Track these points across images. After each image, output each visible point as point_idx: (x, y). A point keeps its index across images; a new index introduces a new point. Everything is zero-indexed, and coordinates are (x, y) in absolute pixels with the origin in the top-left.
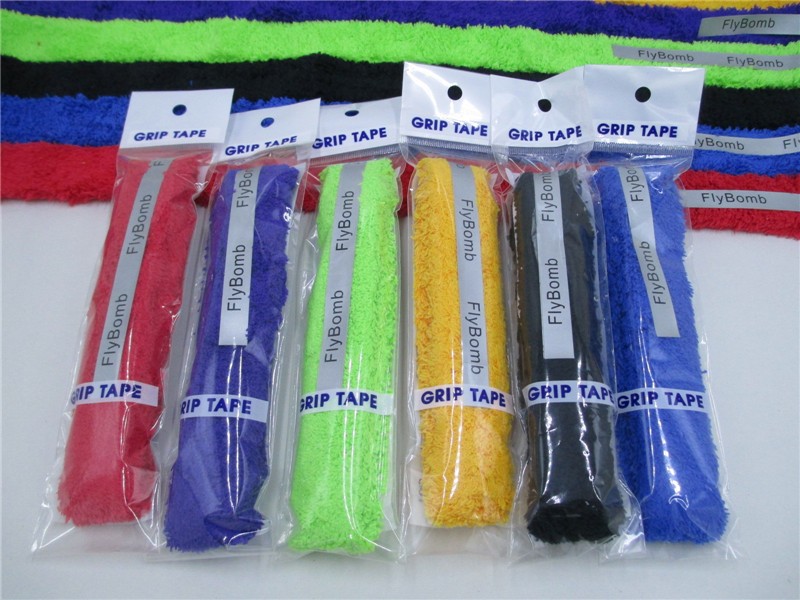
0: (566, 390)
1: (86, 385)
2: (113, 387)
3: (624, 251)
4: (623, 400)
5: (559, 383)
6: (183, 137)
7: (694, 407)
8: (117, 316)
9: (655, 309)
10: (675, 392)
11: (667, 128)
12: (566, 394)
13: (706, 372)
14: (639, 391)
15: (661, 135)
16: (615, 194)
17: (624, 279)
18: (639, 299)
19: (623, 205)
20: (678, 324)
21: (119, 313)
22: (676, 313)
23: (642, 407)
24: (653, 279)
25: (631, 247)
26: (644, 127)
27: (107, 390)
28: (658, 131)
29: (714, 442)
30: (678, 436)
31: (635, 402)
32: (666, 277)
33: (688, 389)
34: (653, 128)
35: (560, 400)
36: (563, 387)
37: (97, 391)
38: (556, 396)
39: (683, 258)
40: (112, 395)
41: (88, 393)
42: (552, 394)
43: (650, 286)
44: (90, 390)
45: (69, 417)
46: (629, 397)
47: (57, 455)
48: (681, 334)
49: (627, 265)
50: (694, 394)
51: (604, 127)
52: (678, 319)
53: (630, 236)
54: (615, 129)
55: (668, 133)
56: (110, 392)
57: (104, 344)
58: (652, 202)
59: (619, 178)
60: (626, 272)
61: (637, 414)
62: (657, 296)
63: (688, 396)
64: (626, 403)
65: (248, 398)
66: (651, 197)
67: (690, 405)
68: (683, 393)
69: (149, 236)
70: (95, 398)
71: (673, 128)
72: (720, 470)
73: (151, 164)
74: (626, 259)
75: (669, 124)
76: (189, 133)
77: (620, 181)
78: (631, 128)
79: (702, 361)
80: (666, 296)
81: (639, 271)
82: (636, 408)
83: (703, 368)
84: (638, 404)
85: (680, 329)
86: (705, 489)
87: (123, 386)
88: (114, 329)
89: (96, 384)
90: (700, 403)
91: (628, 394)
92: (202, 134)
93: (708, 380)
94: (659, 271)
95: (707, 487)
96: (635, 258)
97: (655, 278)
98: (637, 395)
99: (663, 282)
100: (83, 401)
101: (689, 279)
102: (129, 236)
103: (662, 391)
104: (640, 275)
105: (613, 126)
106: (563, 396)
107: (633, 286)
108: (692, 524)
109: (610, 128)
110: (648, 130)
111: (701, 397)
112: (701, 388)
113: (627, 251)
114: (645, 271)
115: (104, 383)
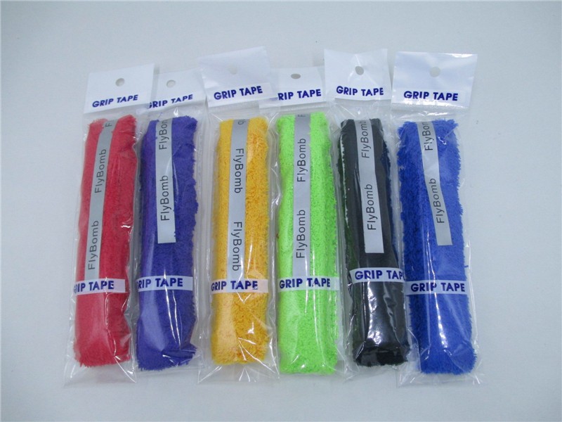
0: (379, 273)
1: (81, 282)
2: (96, 283)
3: (418, 186)
4: (415, 286)
5: (375, 269)
6: (123, 102)
7: (459, 291)
8: (94, 236)
9: (437, 226)
10: (447, 282)
11: (451, 94)
12: (380, 276)
13: (467, 266)
14: (425, 282)
15: (447, 99)
16: (414, 144)
17: (418, 205)
18: (427, 220)
19: (420, 153)
20: (452, 236)
21: (95, 234)
22: (451, 228)
23: (426, 292)
24: (437, 206)
25: (424, 183)
26: (436, 94)
27: (93, 285)
28: (445, 96)
29: (470, 312)
30: (448, 311)
31: (422, 289)
32: (446, 204)
33: (456, 280)
34: (442, 94)
35: (376, 280)
36: (377, 271)
37: (88, 286)
38: (373, 277)
39: (458, 187)
40: (96, 289)
41: (82, 288)
42: (371, 276)
43: (434, 210)
44: (83, 286)
45: (74, 302)
46: (419, 284)
47: (70, 325)
48: (453, 242)
49: (420, 196)
50: (459, 282)
51: (408, 94)
52: (451, 232)
53: (423, 175)
54: (416, 95)
55: (452, 98)
56: (95, 287)
57: (88, 255)
58: (438, 150)
59: (417, 132)
60: (420, 200)
61: (423, 296)
62: (439, 217)
63: (455, 284)
64: (417, 289)
65: (180, 277)
66: (438, 147)
67: (456, 290)
68: (452, 283)
69: (107, 179)
70: (87, 291)
71: (455, 94)
72: (473, 330)
73: (104, 126)
74: (420, 191)
75: (452, 92)
76: (127, 98)
77: (418, 135)
78: (426, 94)
79: (466, 259)
80: (445, 217)
81: (428, 200)
82: (422, 293)
83: (465, 264)
84: (424, 290)
85: (452, 239)
86: (462, 343)
87: (102, 282)
88: (93, 245)
89: (86, 282)
90: (462, 288)
91: (418, 283)
92: (135, 98)
93: (469, 272)
94: (441, 200)
95: (464, 342)
96: (426, 192)
97: (438, 204)
98: (423, 284)
99: (443, 207)
100: (80, 293)
101: (461, 202)
102: (95, 180)
103: (439, 282)
104: (429, 203)
105: (415, 92)
106: (378, 278)
107: (424, 211)
108: (454, 365)
109: (412, 94)
110: (438, 96)
111: (463, 284)
112: (464, 278)
113: (421, 186)
114: (432, 200)
115: (91, 281)
